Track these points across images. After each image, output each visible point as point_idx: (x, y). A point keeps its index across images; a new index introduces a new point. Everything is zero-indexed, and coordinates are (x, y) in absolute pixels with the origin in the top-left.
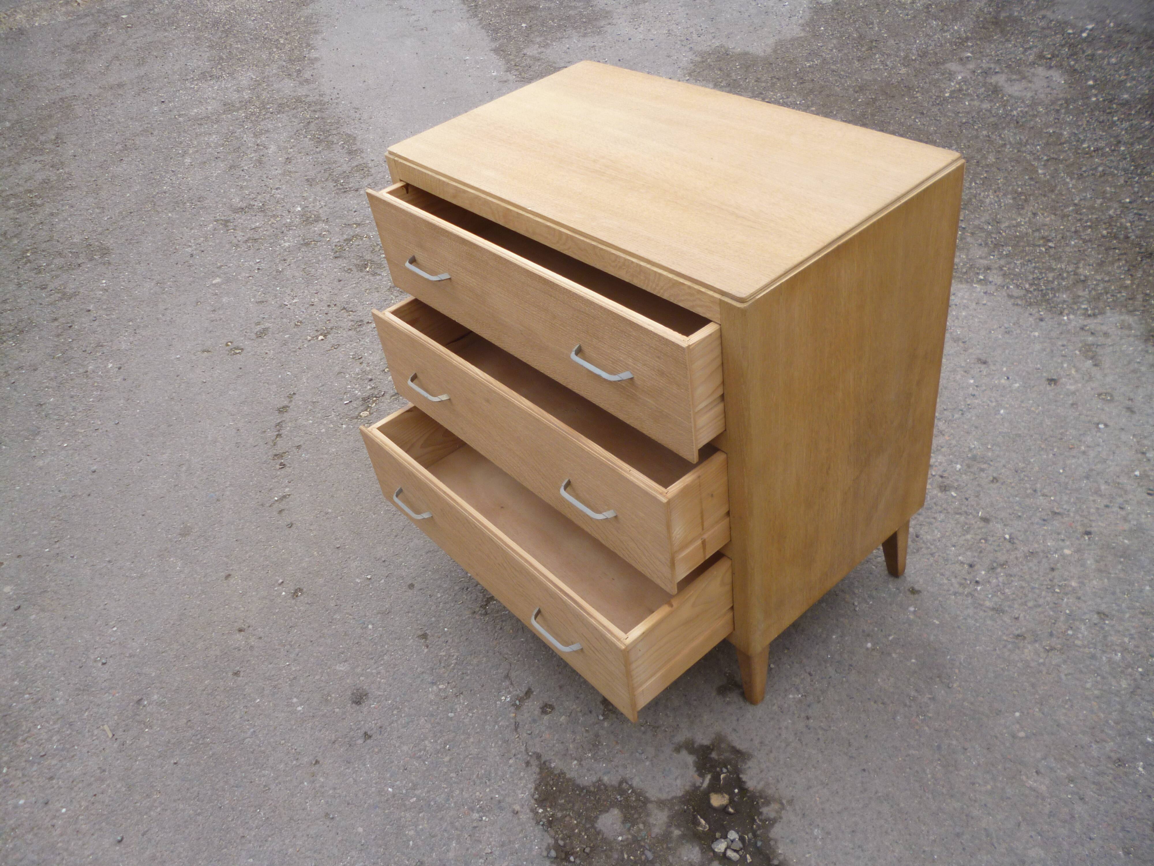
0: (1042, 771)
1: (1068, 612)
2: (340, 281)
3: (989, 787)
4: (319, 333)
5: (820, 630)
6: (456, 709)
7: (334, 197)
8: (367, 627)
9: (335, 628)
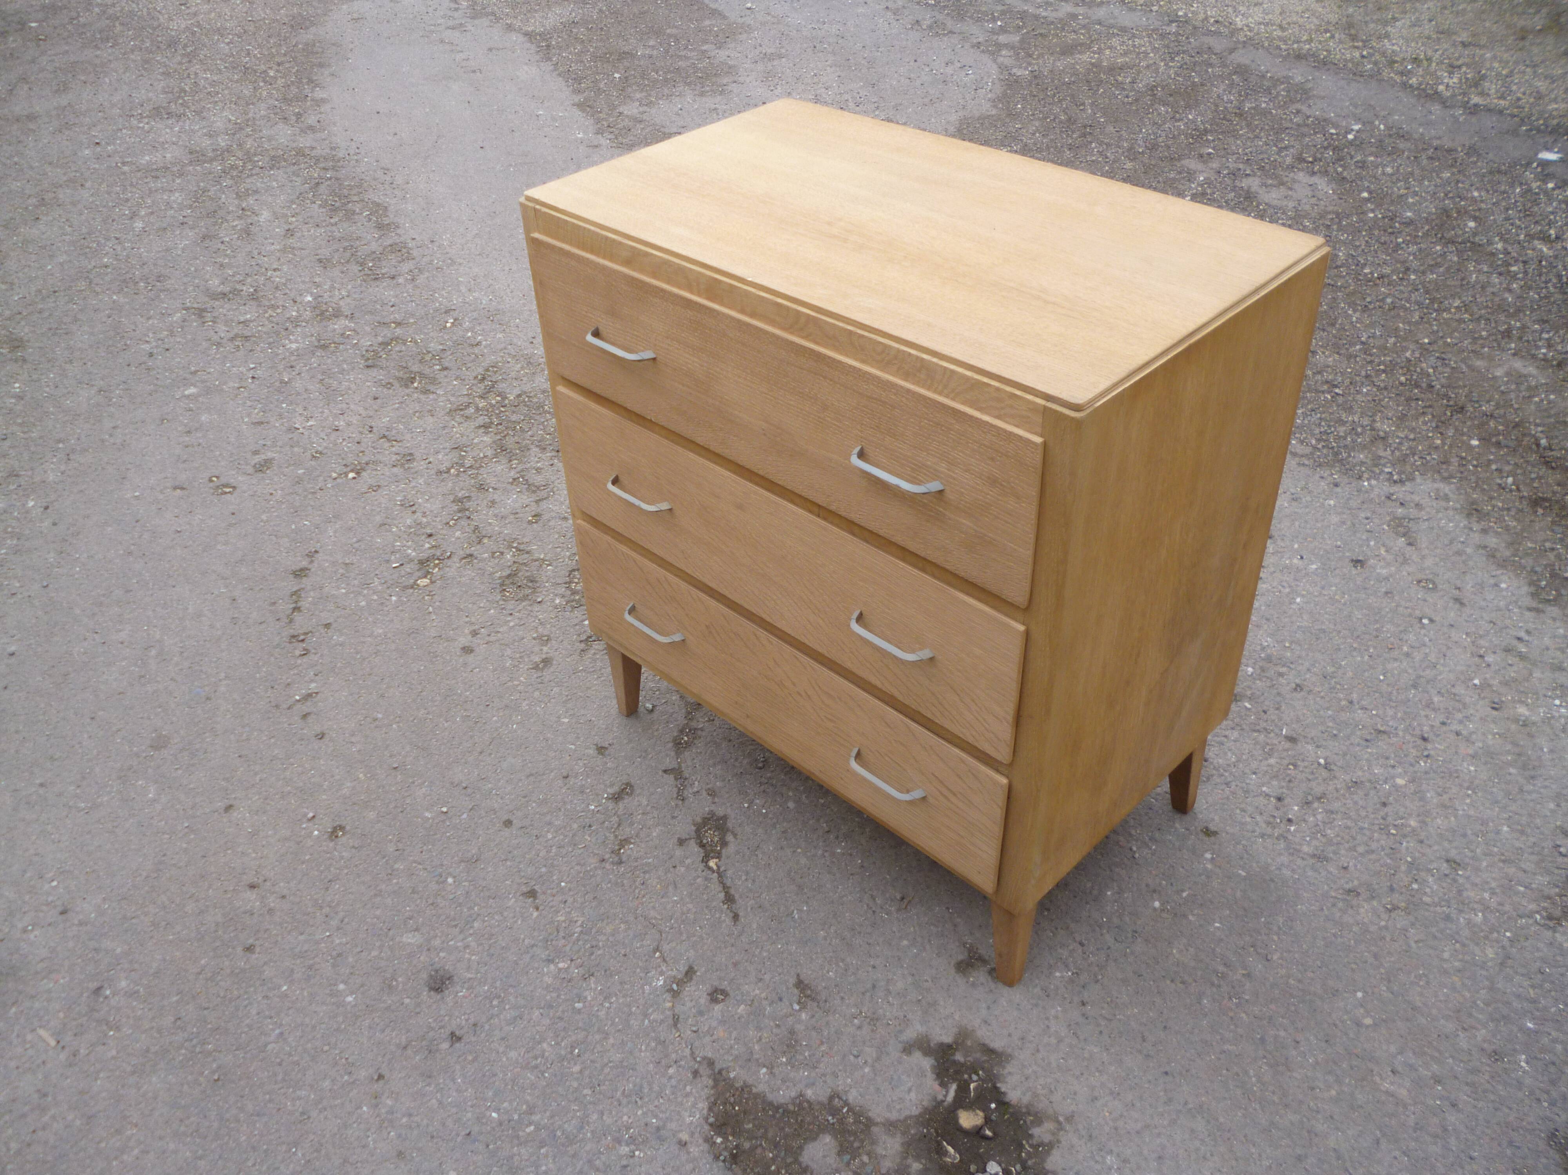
0: (1400, 1069)
1: (1409, 859)
2: (376, 399)
3: (1333, 1093)
4: (349, 469)
5: (1089, 885)
6: (586, 998)
7: (361, 286)
8: (445, 881)
9: (397, 883)
